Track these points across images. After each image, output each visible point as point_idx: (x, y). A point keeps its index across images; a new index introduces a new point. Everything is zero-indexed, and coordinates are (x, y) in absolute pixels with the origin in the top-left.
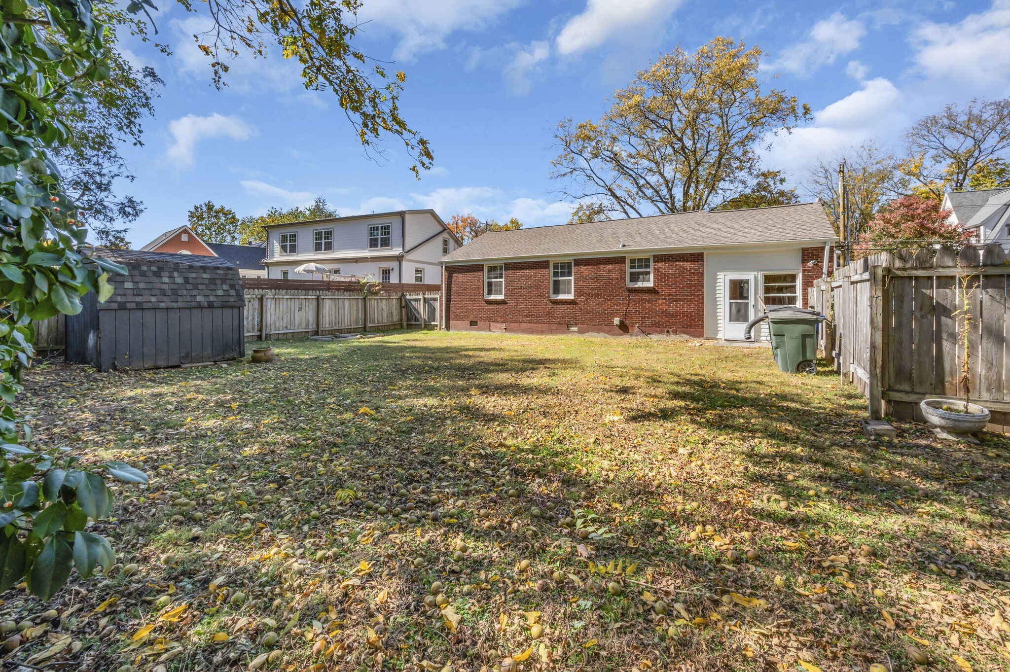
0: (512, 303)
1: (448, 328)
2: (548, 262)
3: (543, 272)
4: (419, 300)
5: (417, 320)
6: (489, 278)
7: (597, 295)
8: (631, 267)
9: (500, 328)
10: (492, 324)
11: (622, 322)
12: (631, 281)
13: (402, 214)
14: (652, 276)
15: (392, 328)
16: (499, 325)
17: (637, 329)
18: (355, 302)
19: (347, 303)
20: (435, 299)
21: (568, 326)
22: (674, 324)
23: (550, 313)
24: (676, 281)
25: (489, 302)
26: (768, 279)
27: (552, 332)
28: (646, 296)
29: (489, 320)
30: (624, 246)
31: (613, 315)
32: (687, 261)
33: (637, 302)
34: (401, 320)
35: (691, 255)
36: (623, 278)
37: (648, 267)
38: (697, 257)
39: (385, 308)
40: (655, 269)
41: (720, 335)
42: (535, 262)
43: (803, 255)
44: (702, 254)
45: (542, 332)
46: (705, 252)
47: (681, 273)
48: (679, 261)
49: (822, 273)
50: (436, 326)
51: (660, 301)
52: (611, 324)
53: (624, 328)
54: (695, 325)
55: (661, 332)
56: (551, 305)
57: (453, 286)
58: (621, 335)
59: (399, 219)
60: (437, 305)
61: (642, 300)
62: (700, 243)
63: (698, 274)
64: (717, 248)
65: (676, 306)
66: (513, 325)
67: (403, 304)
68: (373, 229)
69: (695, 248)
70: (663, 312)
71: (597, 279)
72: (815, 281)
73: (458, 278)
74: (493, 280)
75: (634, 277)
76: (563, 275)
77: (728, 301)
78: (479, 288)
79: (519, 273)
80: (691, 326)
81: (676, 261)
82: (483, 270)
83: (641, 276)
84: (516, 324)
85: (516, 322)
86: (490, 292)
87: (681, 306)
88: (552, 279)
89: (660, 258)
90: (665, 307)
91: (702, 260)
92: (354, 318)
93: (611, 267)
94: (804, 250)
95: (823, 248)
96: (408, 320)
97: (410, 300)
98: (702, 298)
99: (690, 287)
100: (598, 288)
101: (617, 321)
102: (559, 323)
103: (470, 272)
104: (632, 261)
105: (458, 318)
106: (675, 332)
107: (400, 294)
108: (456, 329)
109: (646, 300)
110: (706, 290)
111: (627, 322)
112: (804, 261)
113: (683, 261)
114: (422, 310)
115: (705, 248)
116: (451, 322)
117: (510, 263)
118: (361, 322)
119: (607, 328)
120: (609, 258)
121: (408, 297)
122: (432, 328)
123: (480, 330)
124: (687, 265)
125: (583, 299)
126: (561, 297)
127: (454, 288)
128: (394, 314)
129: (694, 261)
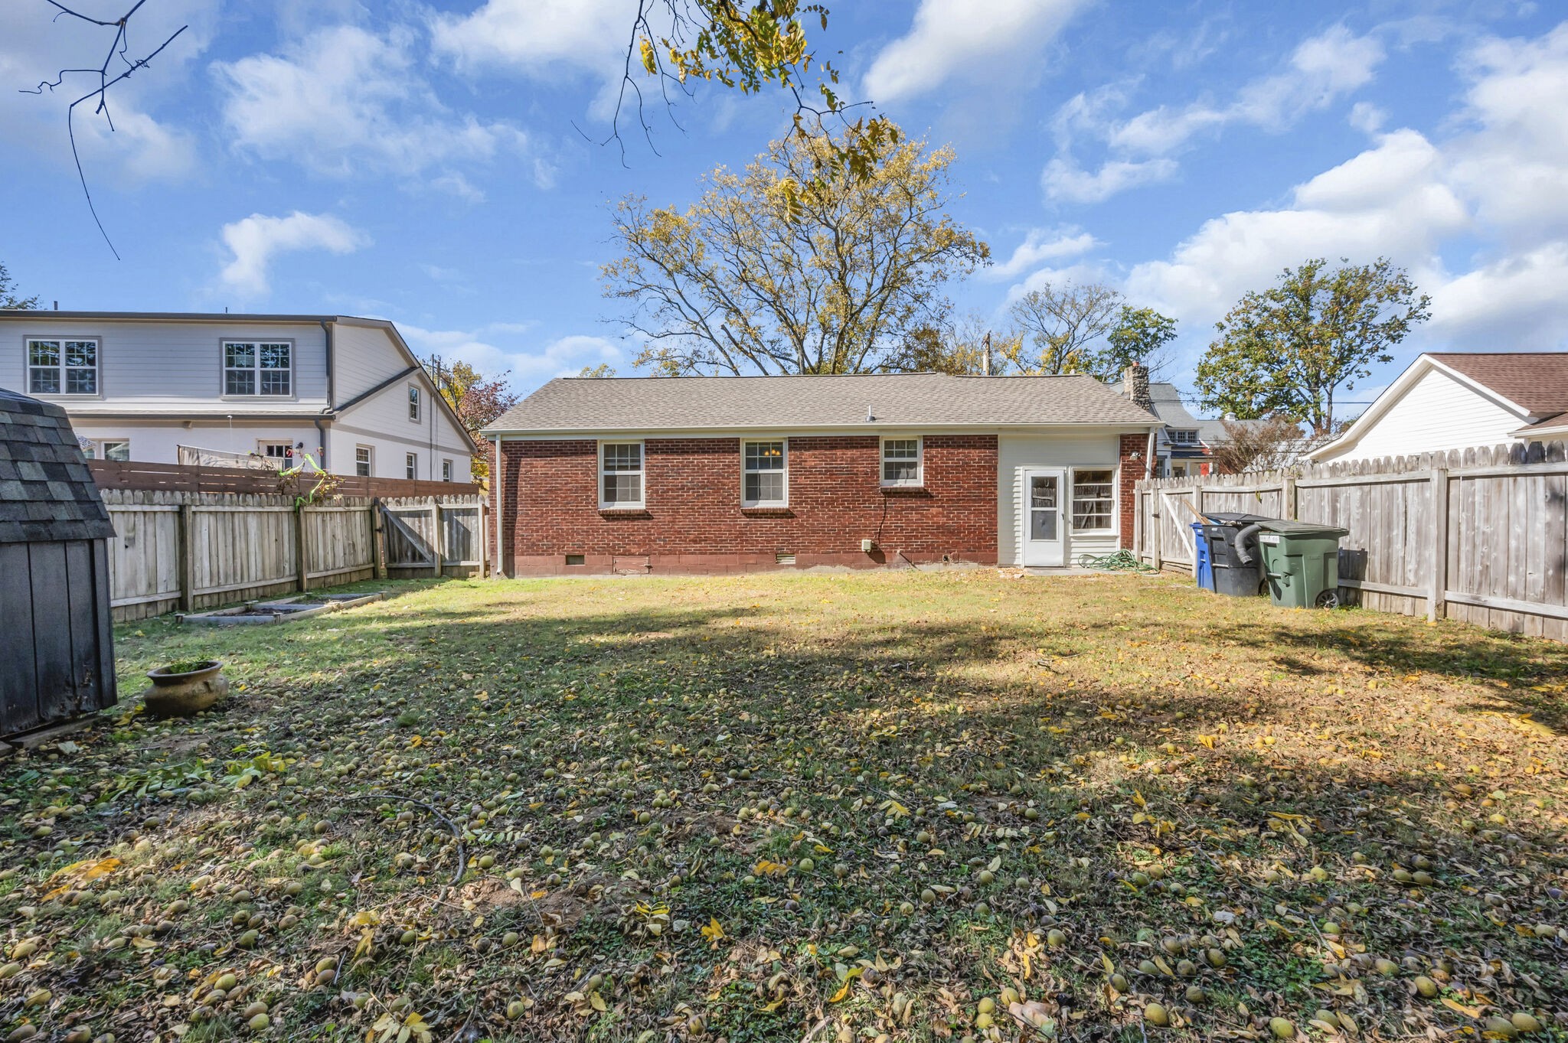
0: (662, 517)
1: (509, 571)
2: (738, 440)
3: (729, 458)
4: (427, 514)
5: (417, 556)
6: (607, 468)
7: (831, 501)
8: (887, 454)
9: (638, 567)
10: (618, 560)
11: (874, 546)
12: (887, 477)
13: (326, 323)
14: (921, 470)
15: (355, 578)
16: (635, 561)
17: (898, 557)
18: (272, 520)
19: (253, 522)
20: (468, 512)
21: (778, 555)
22: (955, 545)
23: (742, 533)
24: (958, 478)
25: (609, 516)
26: (1080, 477)
27: (746, 568)
28: (913, 503)
29: (613, 551)
30: (873, 419)
31: (859, 534)
32: (975, 447)
33: (898, 512)
34: (374, 559)
35: (981, 437)
36: (875, 473)
37: (914, 454)
38: (988, 441)
39: (339, 536)
40: (927, 459)
41: (1019, 560)
42: (712, 440)
43: (1123, 445)
44: (995, 438)
45: (727, 570)
46: (1000, 435)
47: (966, 466)
48: (963, 447)
49: (1145, 470)
50: (475, 568)
51: (934, 510)
52: (855, 549)
53: (877, 556)
54: (986, 547)
55: (936, 560)
56: (743, 521)
57: (521, 483)
58: (872, 567)
59: (319, 331)
60: (477, 525)
61: (907, 509)
62: (991, 421)
63: (989, 468)
64: (1017, 429)
65: (959, 518)
66: (664, 559)
67: (379, 524)
68: (233, 352)
69: (986, 428)
70: (938, 528)
71: (830, 473)
72: (1137, 482)
73: (534, 468)
74: (617, 473)
75: (892, 471)
76: (765, 464)
77: (1029, 509)
78: (586, 489)
79: (677, 459)
80: (979, 548)
81: (959, 447)
82: (595, 452)
83: (903, 471)
84: (673, 558)
85: (671, 552)
86: (610, 496)
87: (967, 518)
88: (744, 472)
89: (935, 441)
90: (942, 520)
91: (996, 447)
92: (271, 561)
93: (855, 453)
94: (1123, 437)
95: (1146, 436)
96: (392, 557)
97: (398, 515)
98: (996, 505)
99: (979, 488)
100: (833, 489)
101: (865, 544)
102: (761, 552)
103: (565, 454)
104: (888, 444)
105: (533, 549)
106: (956, 559)
107: (368, 501)
108: (528, 573)
109: (912, 509)
110: (1000, 493)
111: (883, 546)
112: (1124, 453)
113: (969, 447)
114: (433, 535)
115: (1000, 429)
116: (518, 559)
117: (658, 441)
118: (288, 568)
119: (851, 557)
120: (851, 438)
121: (392, 507)
122: (463, 574)
123: (589, 571)
124: (975, 453)
125: (806, 508)
126: (763, 504)
127: (523, 488)
128: (359, 548)
129: (985, 447)
